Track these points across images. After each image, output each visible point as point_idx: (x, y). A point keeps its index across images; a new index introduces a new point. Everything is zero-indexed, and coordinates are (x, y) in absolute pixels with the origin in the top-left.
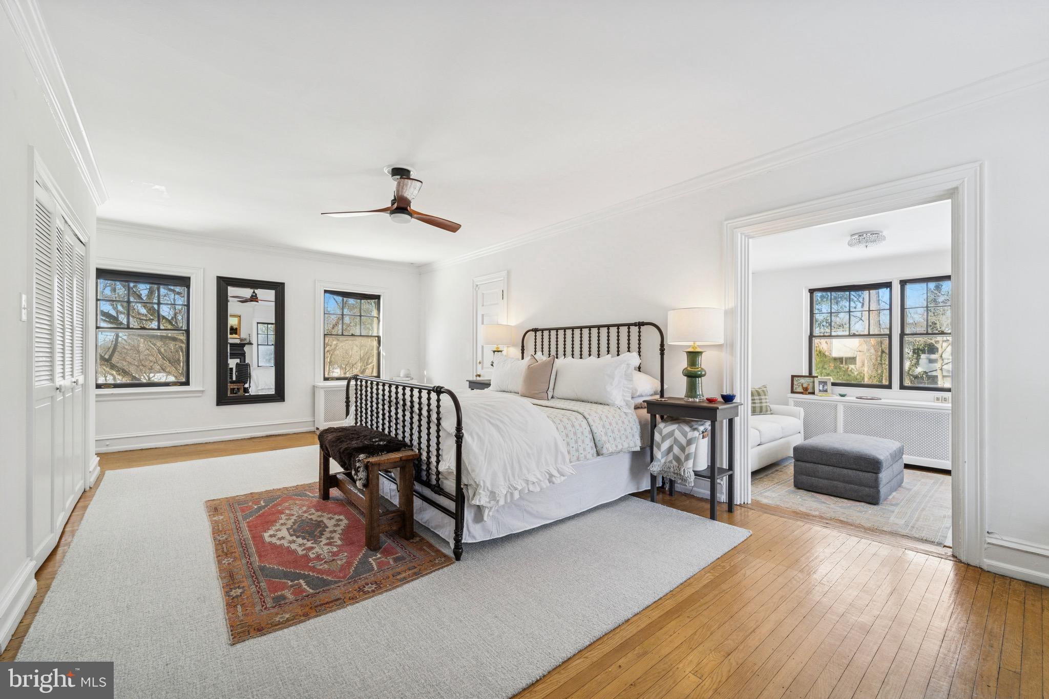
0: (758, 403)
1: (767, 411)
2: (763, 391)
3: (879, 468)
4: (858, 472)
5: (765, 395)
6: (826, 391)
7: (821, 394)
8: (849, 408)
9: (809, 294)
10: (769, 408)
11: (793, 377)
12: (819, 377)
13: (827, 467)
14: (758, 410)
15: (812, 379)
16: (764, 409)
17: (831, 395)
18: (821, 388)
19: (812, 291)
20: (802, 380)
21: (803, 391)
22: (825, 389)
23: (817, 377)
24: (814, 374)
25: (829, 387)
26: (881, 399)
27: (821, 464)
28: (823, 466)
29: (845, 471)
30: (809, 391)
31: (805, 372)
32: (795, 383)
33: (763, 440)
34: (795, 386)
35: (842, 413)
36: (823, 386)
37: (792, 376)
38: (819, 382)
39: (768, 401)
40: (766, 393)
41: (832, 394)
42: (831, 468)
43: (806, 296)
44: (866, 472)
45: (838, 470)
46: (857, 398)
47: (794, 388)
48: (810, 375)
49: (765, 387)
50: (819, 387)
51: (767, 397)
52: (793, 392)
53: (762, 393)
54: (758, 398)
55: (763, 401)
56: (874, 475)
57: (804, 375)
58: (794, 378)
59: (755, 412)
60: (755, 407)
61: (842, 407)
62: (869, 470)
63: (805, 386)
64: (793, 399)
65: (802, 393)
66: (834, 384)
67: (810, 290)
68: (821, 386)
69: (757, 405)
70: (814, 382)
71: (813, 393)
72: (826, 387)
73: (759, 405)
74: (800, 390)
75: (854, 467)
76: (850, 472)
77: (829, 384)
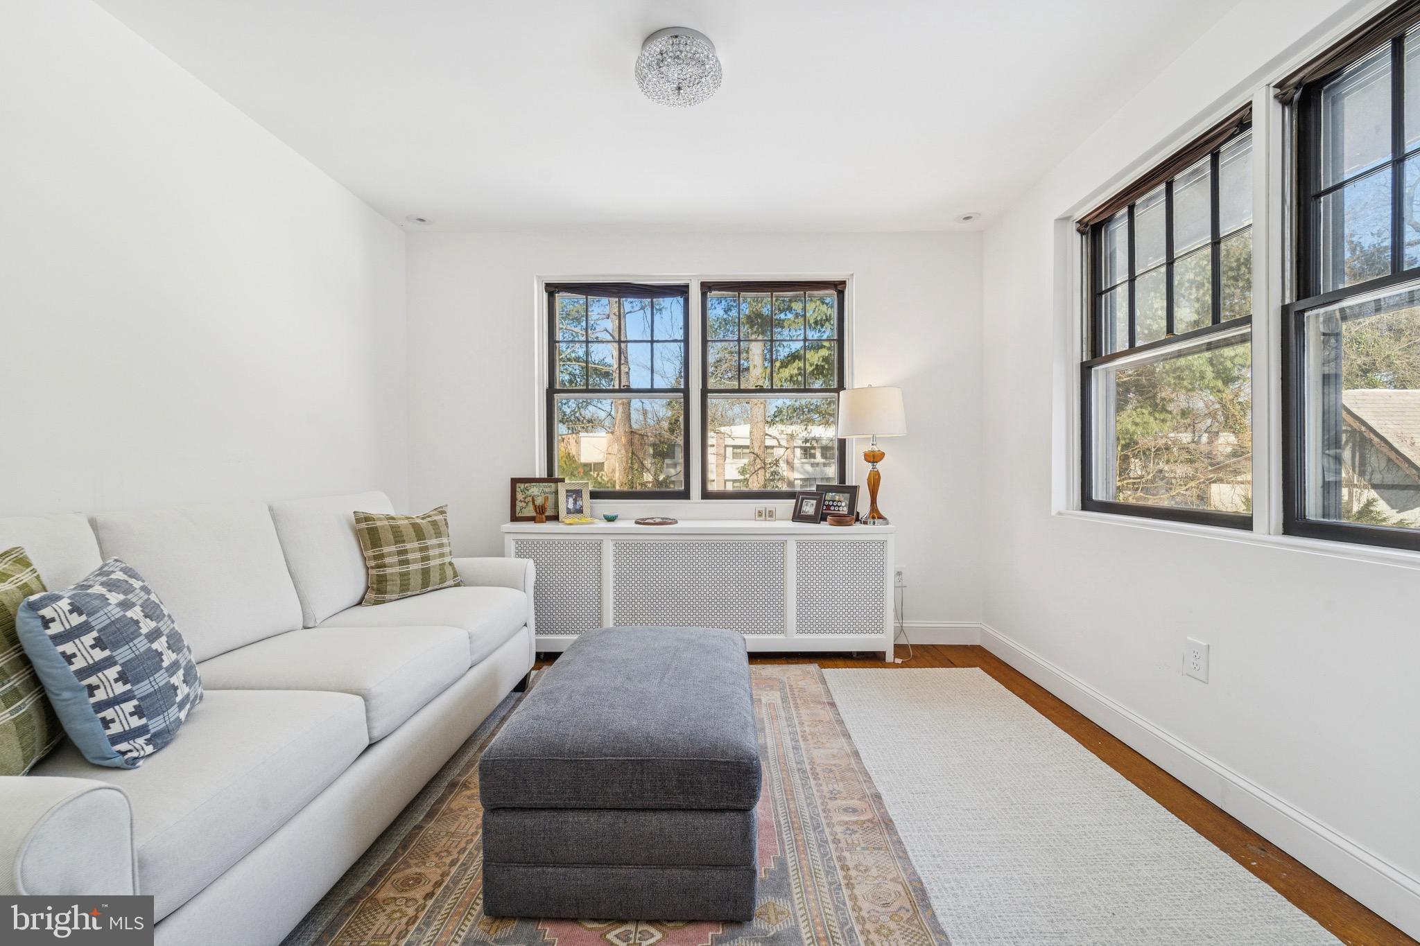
0: (415, 561)
1: (443, 580)
2: (434, 523)
3: (754, 790)
4: (690, 817)
5: (438, 534)
6: (580, 511)
7: (573, 518)
8: (626, 548)
9: (545, 295)
10: (449, 572)
11: (515, 482)
12: (567, 481)
13: (593, 817)
14: (416, 581)
15: (553, 485)
16: (435, 576)
17: (589, 520)
18: (571, 506)
19: (552, 289)
20: (535, 490)
21: (534, 514)
22: (578, 508)
23: (562, 480)
24: (557, 475)
25: (586, 501)
26: (676, 522)
27: (573, 809)
28: (583, 817)
29: (653, 822)
30: (547, 514)
31: (540, 471)
32: (520, 496)
33: (377, 734)
34: (519, 505)
35: (611, 558)
36: (575, 501)
37: (512, 479)
38: (567, 491)
39: (446, 550)
40: (443, 528)
41: (592, 516)
42: (608, 817)
43: (540, 298)
44: (716, 811)
45: (628, 823)
46: (637, 523)
47: (518, 509)
48: (551, 478)
49: (443, 512)
50: (567, 502)
51: (445, 540)
52: (515, 518)
53: (428, 530)
54: (416, 545)
55: (432, 553)
56: (739, 817)
57: (537, 476)
58: (518, 485)
59: (408, 590)
60: (407, 573)
61: (611, 544)
62: (724, 804)
63: (539, 501)
64: (513, 537)
65: (532, 519)
66: (594, 495)
67: (548, 285)
68: (571, 500)
69: (412, 567)
70: (556, 493)
71: (555, 518)
72: (579, 503)
73: (418, 566)
74: (529, 511)
75: (680, 800)
76: (665, 822)
77: (586, 495)
